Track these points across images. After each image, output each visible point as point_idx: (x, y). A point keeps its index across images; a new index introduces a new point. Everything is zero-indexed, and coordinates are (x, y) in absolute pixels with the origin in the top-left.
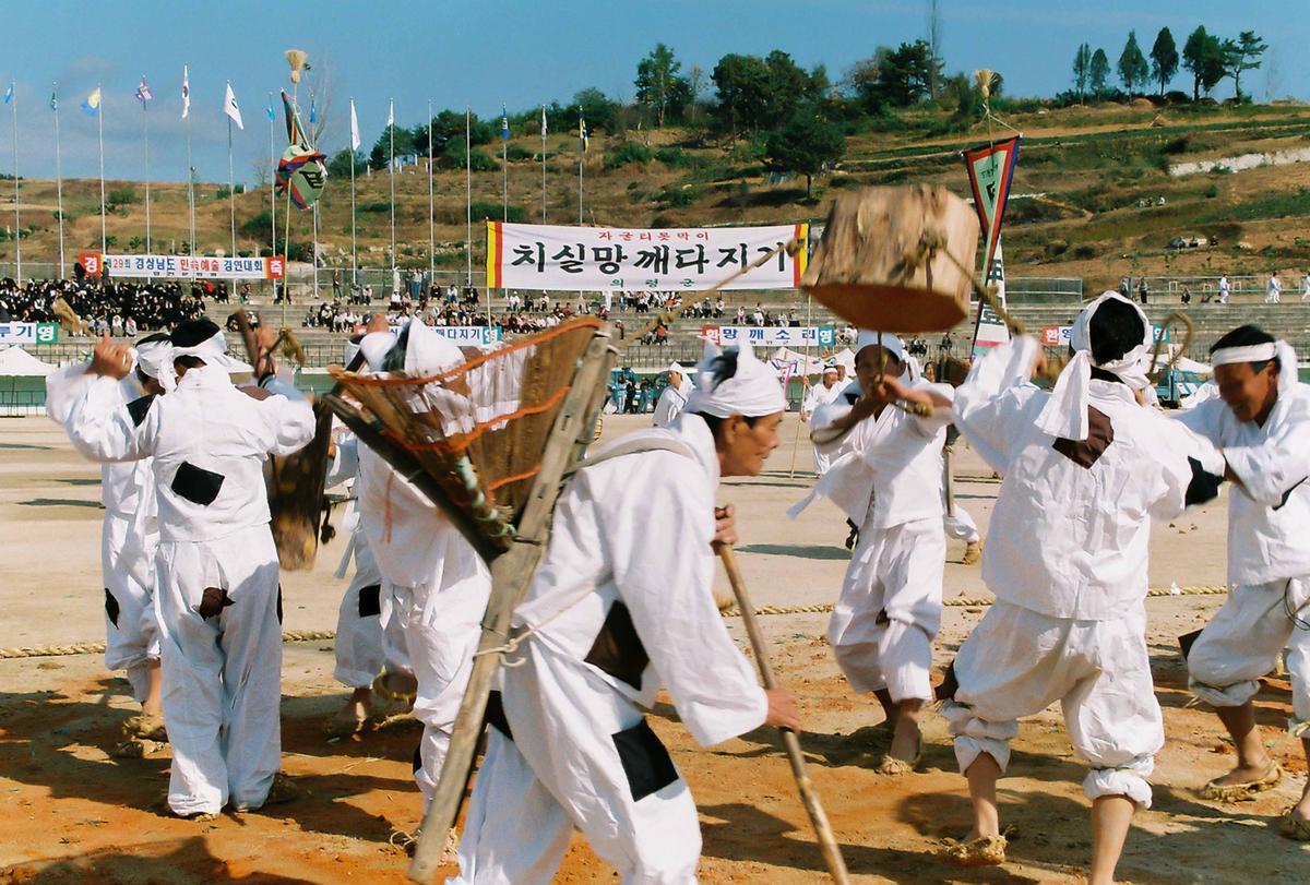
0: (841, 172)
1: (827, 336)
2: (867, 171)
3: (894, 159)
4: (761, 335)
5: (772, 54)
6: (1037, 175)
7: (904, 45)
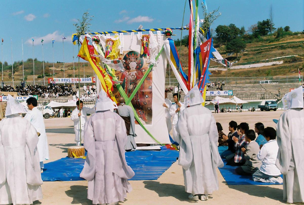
0: (246, 52)
1: (231, 93)
2: (253, 51)
3: (259, 48)
4: (213, 93)
5: (230, 25)
6: (296, 51)
7: (264, 21)
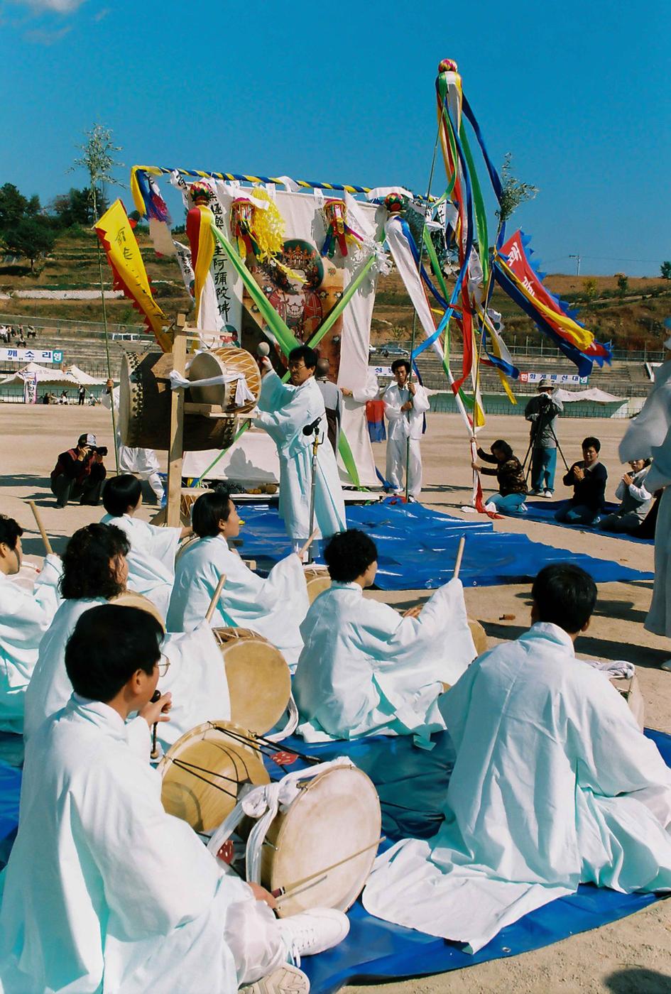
0: (51, 259)
1: (58, 356)
2: (67, 259)
3: (83, 254)
4: (15, 354)
5: (5, 185)
6: (167, 270)
7: (86, 189)
